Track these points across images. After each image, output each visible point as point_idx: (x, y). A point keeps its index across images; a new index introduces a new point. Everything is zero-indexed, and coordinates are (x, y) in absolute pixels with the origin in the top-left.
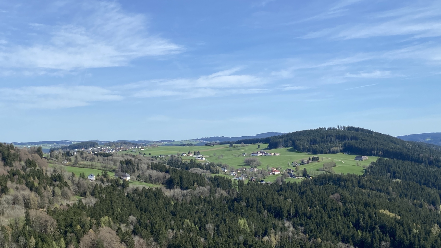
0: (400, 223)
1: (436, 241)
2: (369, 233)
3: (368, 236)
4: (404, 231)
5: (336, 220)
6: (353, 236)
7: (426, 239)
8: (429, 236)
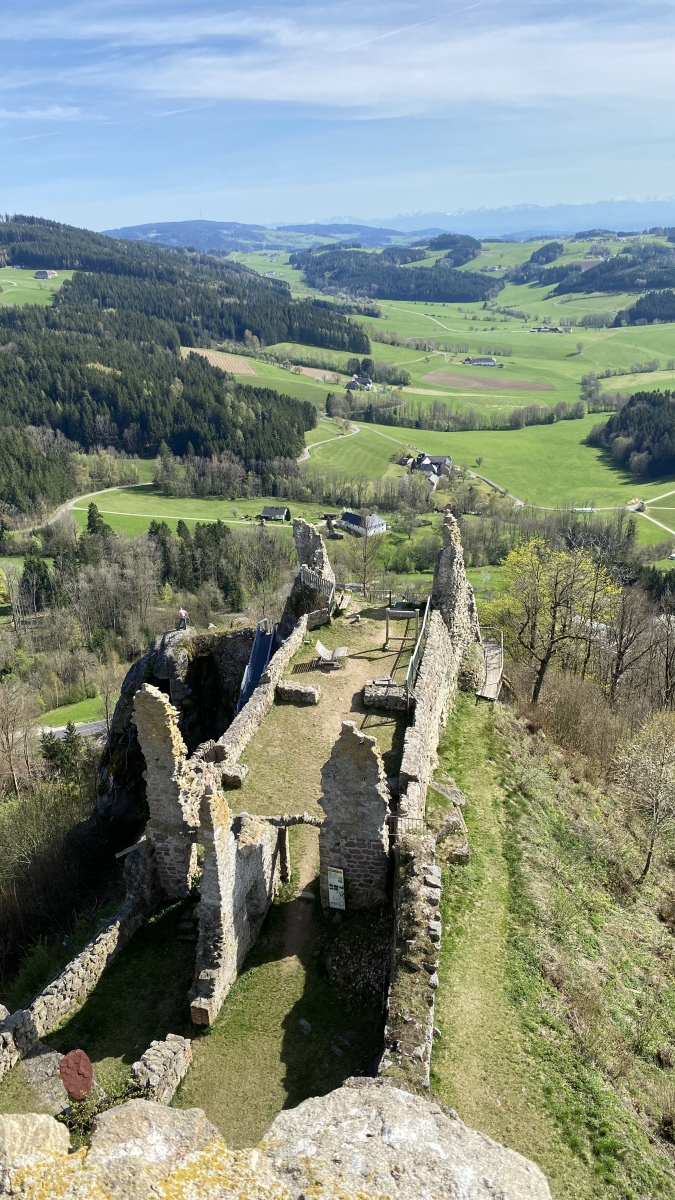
0: (122, 382)
1: (179, 405)
2: (75, 404)
3: (73, 409)
4: (129, 393)
5: (17, 390)
6: (49, 413)
7: (163, 404)
8: (168, 398)
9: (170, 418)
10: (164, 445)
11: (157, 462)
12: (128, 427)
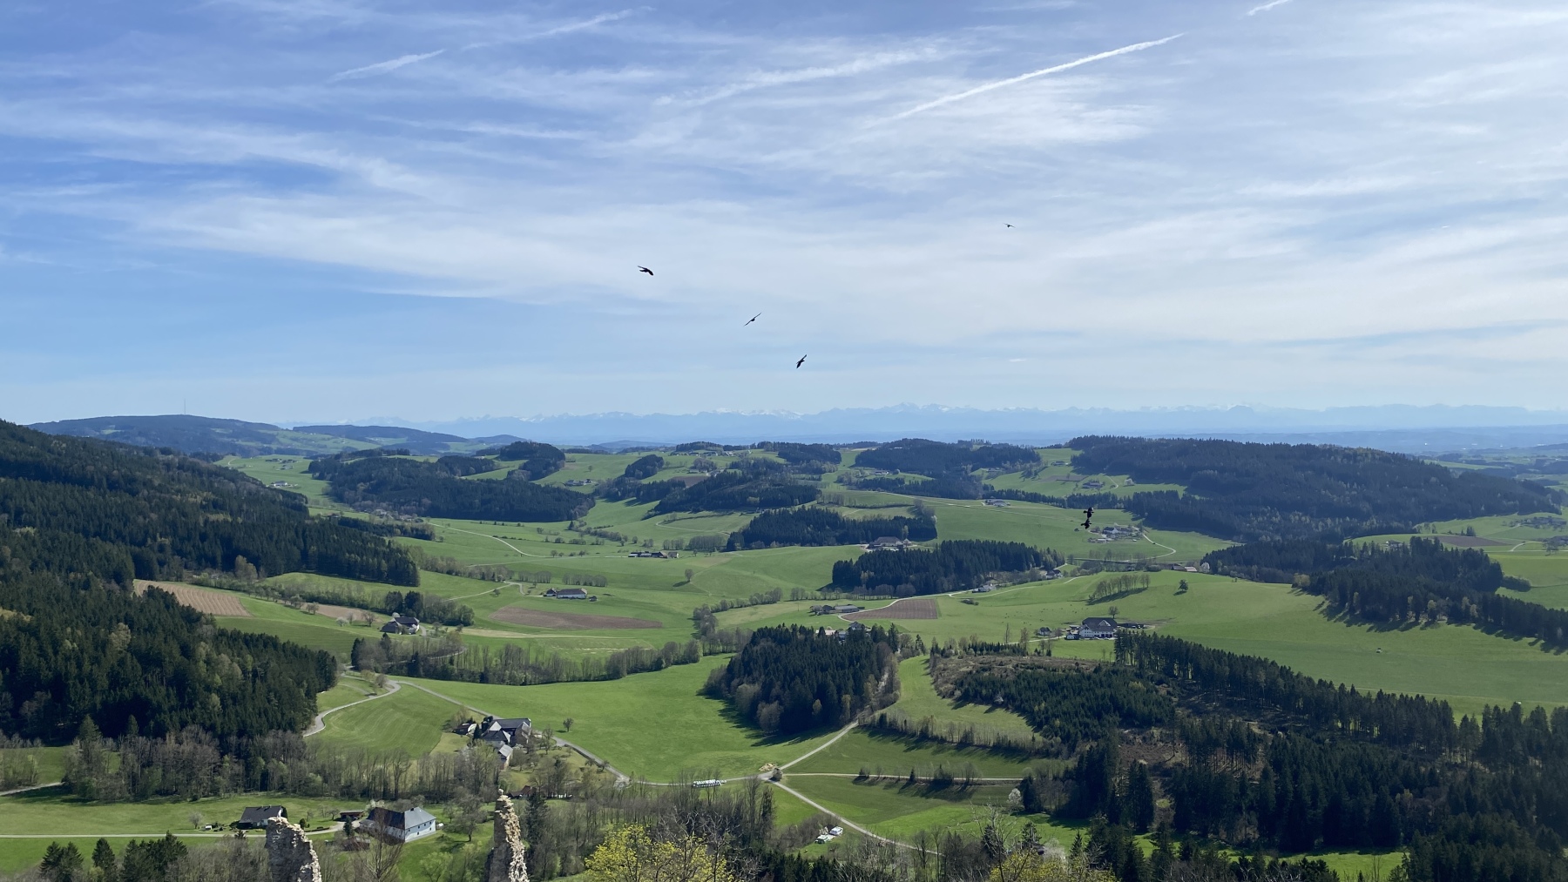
0: (31, 631)
1: (122, 662)
4: (41, 648)
7: (96, 661)
8: (104, 652)
9: (104, 682)
10: (89, 722)
11: (74, 750)
12: (31, 697)
